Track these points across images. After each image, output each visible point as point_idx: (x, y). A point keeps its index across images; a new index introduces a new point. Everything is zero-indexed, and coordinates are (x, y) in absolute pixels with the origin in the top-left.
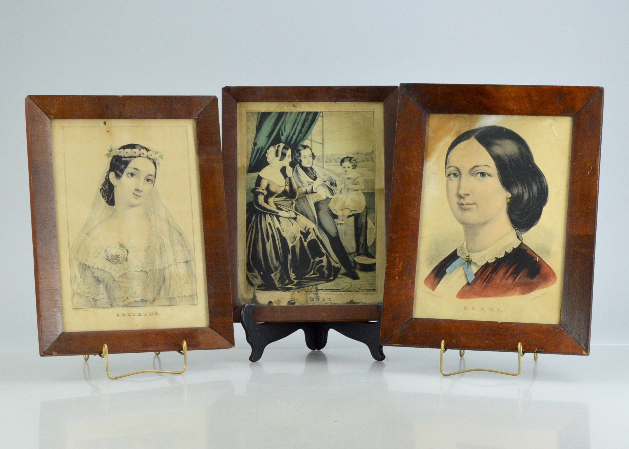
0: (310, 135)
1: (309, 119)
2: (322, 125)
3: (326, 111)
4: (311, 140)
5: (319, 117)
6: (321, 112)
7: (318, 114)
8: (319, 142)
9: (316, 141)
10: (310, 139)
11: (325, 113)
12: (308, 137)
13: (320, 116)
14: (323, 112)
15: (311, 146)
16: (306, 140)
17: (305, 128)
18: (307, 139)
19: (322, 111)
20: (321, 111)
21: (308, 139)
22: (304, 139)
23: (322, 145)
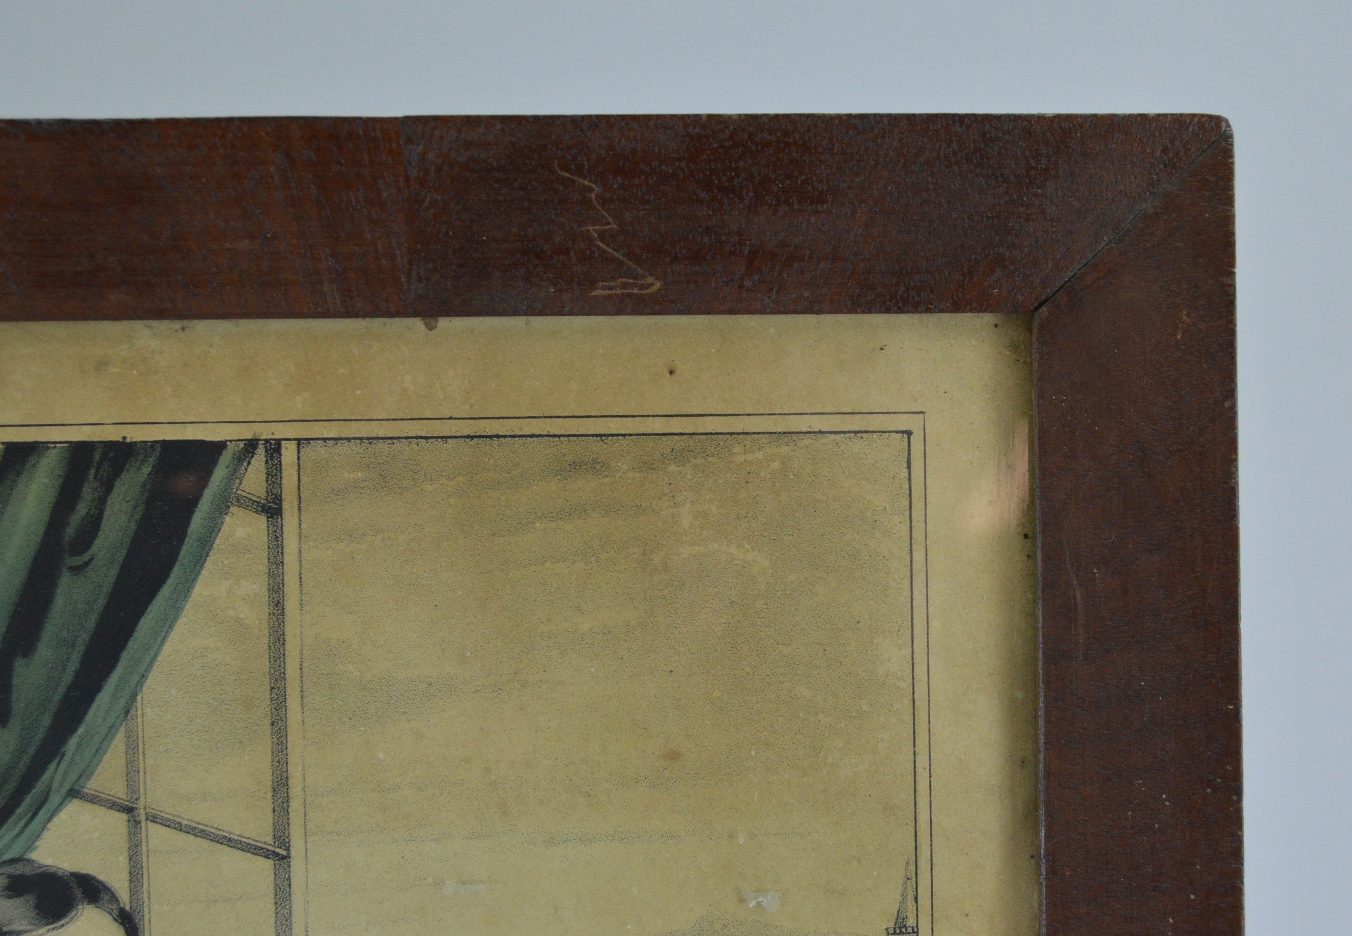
0: (119, 741)
1: (98, 542)
2: (265, 608)
3: (315, 431)
4: (129, 810)
5: (223, 507)
6: (251, 445)
7: (219, 474)
8: (236, 830)
9: (188, 814)
10: (119, 790)
11: (308, 452)
12: (86, 773)
13: (241, 502)
14: (274, 448)
15: (135, 876)
16: (74, 806)
17: (44, 651)
18: (74, 793)
19: (266, 432)
20: (246, 433)
21: (93, 800)
22: (40, 786)
23: (267, 865)
